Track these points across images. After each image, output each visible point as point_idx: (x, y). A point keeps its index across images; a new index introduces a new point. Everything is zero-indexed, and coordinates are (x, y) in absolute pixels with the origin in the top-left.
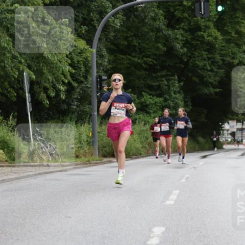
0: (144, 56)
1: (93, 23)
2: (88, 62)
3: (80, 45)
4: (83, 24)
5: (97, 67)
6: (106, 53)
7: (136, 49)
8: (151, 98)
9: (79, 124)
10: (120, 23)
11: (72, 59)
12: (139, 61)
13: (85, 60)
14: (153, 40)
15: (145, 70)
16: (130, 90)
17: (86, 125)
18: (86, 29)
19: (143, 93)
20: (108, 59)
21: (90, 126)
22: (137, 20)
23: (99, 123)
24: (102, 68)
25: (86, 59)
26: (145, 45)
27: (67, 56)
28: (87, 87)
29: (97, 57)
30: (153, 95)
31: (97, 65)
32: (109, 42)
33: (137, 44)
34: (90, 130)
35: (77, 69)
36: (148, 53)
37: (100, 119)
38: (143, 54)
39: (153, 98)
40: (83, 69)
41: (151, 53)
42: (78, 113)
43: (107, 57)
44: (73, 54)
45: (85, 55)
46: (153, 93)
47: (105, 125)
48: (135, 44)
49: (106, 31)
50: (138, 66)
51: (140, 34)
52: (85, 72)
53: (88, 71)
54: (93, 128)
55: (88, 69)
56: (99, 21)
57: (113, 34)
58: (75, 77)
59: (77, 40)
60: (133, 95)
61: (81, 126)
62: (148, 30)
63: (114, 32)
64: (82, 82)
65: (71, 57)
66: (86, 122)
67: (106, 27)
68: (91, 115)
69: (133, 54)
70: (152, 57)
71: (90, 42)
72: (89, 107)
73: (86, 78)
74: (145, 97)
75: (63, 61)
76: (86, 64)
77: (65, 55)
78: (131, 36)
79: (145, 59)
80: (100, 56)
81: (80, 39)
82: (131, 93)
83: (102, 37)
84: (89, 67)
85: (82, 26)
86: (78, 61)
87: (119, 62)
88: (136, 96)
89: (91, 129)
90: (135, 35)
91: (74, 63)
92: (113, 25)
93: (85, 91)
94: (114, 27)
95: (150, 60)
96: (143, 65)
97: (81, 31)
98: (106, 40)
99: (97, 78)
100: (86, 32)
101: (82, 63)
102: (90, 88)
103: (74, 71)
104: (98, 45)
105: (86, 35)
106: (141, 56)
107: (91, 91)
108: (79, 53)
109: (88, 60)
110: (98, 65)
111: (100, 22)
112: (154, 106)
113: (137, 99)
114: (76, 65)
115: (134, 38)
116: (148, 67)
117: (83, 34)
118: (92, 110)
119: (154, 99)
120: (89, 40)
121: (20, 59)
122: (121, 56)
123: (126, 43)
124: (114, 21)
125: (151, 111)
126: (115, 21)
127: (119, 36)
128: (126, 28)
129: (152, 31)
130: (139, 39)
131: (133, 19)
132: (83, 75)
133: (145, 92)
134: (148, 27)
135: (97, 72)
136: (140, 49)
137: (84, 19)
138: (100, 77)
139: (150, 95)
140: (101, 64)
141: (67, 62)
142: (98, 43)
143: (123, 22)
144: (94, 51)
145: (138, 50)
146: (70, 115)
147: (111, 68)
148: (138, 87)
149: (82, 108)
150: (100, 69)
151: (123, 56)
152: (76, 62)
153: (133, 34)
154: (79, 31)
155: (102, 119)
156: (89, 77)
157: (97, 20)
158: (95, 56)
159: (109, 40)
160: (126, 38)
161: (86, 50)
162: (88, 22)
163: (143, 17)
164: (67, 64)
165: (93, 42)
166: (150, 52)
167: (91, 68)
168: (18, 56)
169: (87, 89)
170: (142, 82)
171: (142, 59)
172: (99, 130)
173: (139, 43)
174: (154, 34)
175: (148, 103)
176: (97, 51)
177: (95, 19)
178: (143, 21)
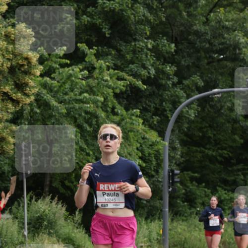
0: (219, 149)
1: (165, 113)
2: (160, 155)
3: (152, 138)
4: (155, 114)
5: (170, 160)
6: (178, 146)
7: (212, 140)
8: (226, 194)
9: (149, 221)
10: (195, 113)
11: (142, 151)
12: (214, 154)
13: (156, 153)
14: (230, 132)
15: (221, 163)
16: (204, 184)
17: (156, 221)
18: (158, 120)
19: (218, 188)
20: (181, 151)
21: (160, 223)
22: (212, 111)
23: (170, 220)
24: (174, 162)
25: (158, 151)
26: (221, 136)
27: (137, 149)
28: (158, 181)
29: (169, 150)
30: (228, 191)
31: (169, 158)
32: (182, 133)
33: (212, 136)
34: (160, 227)
35: (148, 162)
36: (224, 145)
37: (172, 215)
38: (219, 146)
39: (228, 193)
40: (154, 163)
41: (227, 146)
42: (148, 208)
43: (180, 150)
44: (144, 146)
45: (156, 147)
46: (229, 188)
47: (176, 222)
48: (210, 135)
49: (179, 122)
50: (212, 159)
51: (215, 125)
52: (156, 165)
53: (159, 165)
54: (164, 224)
55: (159, 161)
56: (172, 111)
57: (186, 125)
58: (145, 171)
59: (148, 131)
60: (206, 190)
61: (151, 222)
62: (223, 121)
63: (188, 123)
64: (153, 176)
65: (142, 149)
66: (157, 218)
67: (180, 117)
68: (161, 210)
69: (208, 146)
70: (228, 149)
71: (162, 134)
72: (160, 203)
73: (157, 172)
74: (220, 192)
75: (134, 154)
76: (157, 156)
77: (135, 147)
78: (206, 127)
79: (220, 151)
80: (173, 148)
81: (152, 131)
82: (205, 187)
83: (175, 129)
84: (160, 160)
85: (154, 117)
86: (149, 154)
87: (192, 154)
88: (210, 191)
89: (162, 226)
90: (210, 126)
91: (145, 156)
92: (187, 116)
93: (156, 186)
94: (189, 118)
95: (225, 152)
96: (218, 157)
97: (153, 122)
98: (179, 131)
99: (169, 173)
100: (158, 122)
101: (153, 155)
102: (161, 182)
103: (144, 165)
104: (170, 137)
105: (159, 126)
106: (216, 148)
107: (162, 186)
108: (151, 145)
109: (160, 153)
110: (171, 158)
111: (173, 113)
112: (229, 202)
113: (211, 194)
114: (147, 158)
115: (209, 129)
116: (223, 160)
117: (155, 125)
118: (163, 205)
119: (229, 195)
120: (160, 131)
121: (88, 151)
122: (195, 148)
123: (201, 134)
124: (188, 111)
125: (226, 207)
126: (190, 111)
127: (193, 127)
128: (201, 118)
129: (229, 122)
130: (215, 130)
131: (208, 109)
132: (154, 169)
133: (220, 186)
134: (225, 118)
135: (169, 165)
136: (215, 140)
137: (156, 109)
138: (172, 171)
139: (225, 190)
140: (173, 158)
141: (137, 154)
142: (171, 135)
143: (198, 113)
144: (167, 144)
145: (213, 142)
146: (139, 211)
147: (184, 161)
148: (213, 181)
149: (152, 204)
150: (172, 162)
151: (197, 148)
152: (147, 155)
153: (207, 125)
154: (151, 121)
155: (173, 216)
156: (160, 171)
157: (170, 111)
158: (167, 148)
159: (182, 131)
160: (200, 129)
161: (158, 142)
162: (159, 113)
163: (219, 108)
164: (138, 157)
165: (165, 133)
166: (226, 144)
167: (162, 161)
168: (86, 148)
169: (158, 184)
170: (217, 176)
171: (217, 151)
172: (170, 228)
173: (214, 135)
174: (230, 125)
175: (223, 198)
176: (169, 143)
177: (168, 109)
178: (218, 111)
